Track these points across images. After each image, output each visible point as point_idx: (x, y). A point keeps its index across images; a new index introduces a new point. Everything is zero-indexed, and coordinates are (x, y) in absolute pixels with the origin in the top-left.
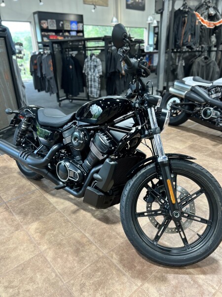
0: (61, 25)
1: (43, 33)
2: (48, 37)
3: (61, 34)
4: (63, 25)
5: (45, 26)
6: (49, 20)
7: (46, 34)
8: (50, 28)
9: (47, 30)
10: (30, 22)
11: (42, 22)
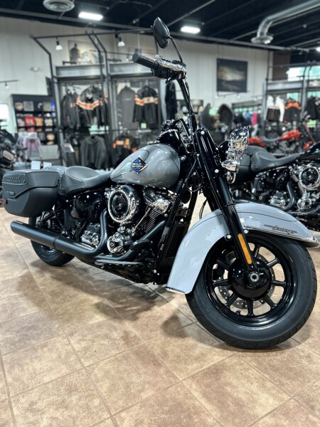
0: (39, 107)
1: (18, 115)
2: (24, 119)
3: (40, 115)
4: (42, 107)
5: (20, 108)
6: (25, 103)
7: (22, 115)
8: (26, 110)
9: (23, 112)
10: (7, 104)
11: (17, 104)
